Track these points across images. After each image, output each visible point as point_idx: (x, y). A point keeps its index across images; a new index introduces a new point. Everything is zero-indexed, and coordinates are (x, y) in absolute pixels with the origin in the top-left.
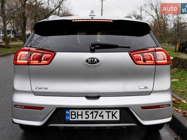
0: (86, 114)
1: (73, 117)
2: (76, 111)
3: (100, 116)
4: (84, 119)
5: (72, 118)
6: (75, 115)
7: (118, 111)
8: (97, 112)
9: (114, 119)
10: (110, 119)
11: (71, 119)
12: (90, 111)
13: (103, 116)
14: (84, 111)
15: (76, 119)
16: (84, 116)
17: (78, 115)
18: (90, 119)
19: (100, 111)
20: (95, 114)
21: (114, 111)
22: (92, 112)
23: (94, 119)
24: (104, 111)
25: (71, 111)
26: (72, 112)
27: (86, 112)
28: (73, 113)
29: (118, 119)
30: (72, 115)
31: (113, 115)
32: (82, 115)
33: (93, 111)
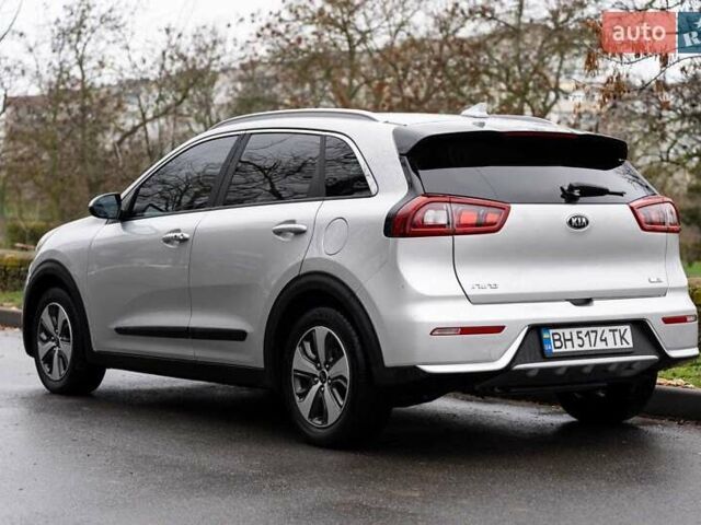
0: (579, 338)
1: (558, 344)
2: (560, 331)
3: (602, 340)
4: (577, 348)
5: (555, 348)
6: (559, 340)
7: (628, 327)
8: (596, 332)
9: (625, 346)
10: (619, 346)
11: (554, 351)
12: (584, 330)
13: (605, 340)
14: (574, 331)
15: (563, 349)
16: (577, 342)
17: (565, 340)
18: (587, 347)
19: (600, 329)
20: (593, 335)
21: (622, 328)
22: (588, 333)
23: (593, 348)
24: (607, 329)
25: (552, 331)
26: (553, 334)
27: (578, 333)
28: (557, 337)
29: (631, 345)
30: (554, 340)
31: (622, 338)
32: (571, 340)
33: (590, 329)
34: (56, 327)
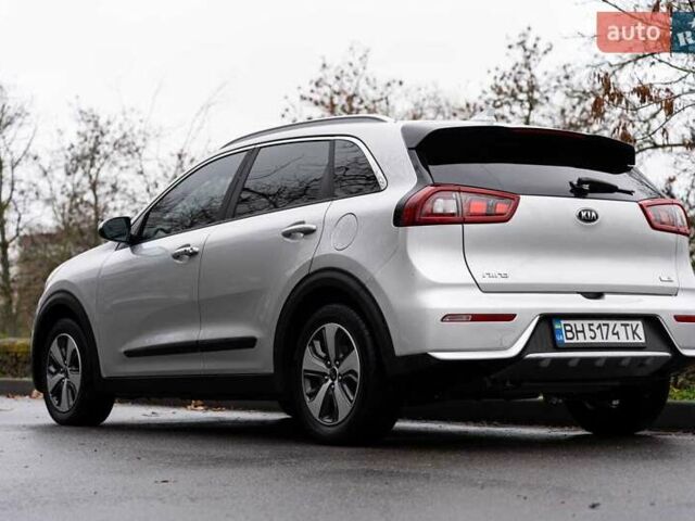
0: (591, 330)
1: (570, 335)
2: (572, 323)
4: (589, 340)
5: (568, 339)
6: (571, 331)
7: (640, 323)
8: (608, 325)
9: (637, 340)
10: (631, 340)
11: (566, 341)
12: (596, 323)
13: (617, 334)
14: (586, 323)
15: (575, 341)
16: (589, 334)
17: (577, 332)
18: (599, 340)
19: (611, 323)
20: (604, 329)
21: (634, 323)
22: (599, 326)
23: (605, 341)
24: (619, 323)
25: (563, 322)
26: (565, 325)
27: (590, 325)
28: (568, 328)
29: (643, 341)
30: (566, 331)
31: (634, 332)
32: (583, 331)
33: (602, 322)
34: (65, 358)
